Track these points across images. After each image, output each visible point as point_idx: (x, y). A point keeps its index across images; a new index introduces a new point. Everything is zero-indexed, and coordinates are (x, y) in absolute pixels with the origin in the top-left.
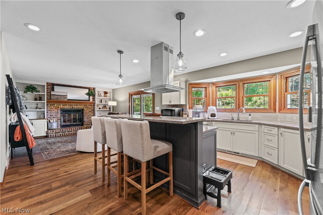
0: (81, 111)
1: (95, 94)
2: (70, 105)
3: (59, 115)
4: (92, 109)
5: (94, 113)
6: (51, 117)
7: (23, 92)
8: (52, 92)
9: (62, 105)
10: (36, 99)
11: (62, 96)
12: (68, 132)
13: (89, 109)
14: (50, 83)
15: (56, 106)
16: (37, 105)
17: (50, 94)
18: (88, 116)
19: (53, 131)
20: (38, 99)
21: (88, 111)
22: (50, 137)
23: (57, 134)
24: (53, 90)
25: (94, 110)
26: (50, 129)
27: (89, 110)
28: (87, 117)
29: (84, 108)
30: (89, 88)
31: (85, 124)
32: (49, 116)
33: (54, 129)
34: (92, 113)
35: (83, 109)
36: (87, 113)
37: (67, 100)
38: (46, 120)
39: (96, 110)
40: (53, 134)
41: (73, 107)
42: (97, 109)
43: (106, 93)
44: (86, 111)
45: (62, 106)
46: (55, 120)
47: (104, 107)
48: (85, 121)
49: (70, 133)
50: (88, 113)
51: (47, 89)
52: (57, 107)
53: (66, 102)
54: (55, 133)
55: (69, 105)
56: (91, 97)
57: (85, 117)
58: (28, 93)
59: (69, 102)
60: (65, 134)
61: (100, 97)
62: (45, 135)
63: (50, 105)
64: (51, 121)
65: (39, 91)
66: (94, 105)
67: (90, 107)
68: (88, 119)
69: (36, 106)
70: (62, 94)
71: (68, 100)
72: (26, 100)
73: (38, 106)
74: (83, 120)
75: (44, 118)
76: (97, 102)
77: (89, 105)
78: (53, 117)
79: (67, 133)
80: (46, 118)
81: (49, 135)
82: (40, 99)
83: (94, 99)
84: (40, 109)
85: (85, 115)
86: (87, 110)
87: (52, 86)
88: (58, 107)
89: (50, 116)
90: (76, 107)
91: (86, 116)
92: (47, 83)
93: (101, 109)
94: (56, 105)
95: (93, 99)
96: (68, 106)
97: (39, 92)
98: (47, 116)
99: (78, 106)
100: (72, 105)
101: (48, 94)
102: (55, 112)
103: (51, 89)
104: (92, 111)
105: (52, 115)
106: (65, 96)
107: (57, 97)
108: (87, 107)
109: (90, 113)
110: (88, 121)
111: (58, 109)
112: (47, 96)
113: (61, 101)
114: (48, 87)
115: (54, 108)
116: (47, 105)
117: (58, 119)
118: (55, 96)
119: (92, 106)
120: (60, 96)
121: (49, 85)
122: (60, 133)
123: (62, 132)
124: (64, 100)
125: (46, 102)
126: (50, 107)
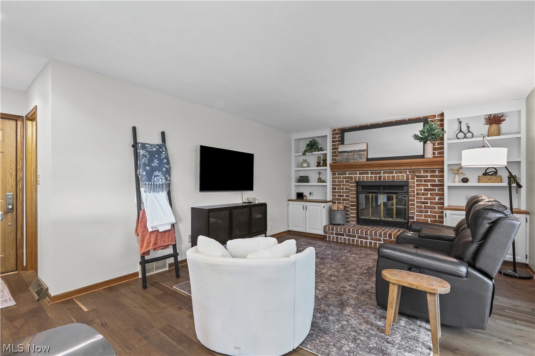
0: (405, 187)
1: (442, 133)
2: (375, 173)
3: (353, 196)
4: (434, 181)
5: (443, 195)
6: (340, 199)
7: (301, 154)
8: (340, 146)
9: (358, 172)
10: (319, 165)
11: (357, 151)
13: (425, 181)
14: (338, 130)
15: (347, 175)
16: (319, 173)
17: (338, 152)
18: (423, 203)
19: (333, 230)
20: (321, 164)
21: (423, 188)
22: (328, 239)
23: (339, 237)
24: (342, 142)
25: (441, 185)
26: (332, 224)
27: (427, 185)
28: (418, 207)
29: (408, 178)
30: (425, 120)
32: (337, 197)
33: (340, 225)
34: (437, 195)
35: (406, 183)
36: (418, 194)
37: (365, 160)
39: (447, 184)
40: (333, 235)
41: (380, 177)
43: (495, 120)
44: (415, 188)
45: (358, 176)
46: (341, 207)
47: (486, 174)
48: (413, 218)
50: (423, 194)
52: (349, 177)
53: (362, 166)
54: (336, 234)
55: (372, 173)
56: (429, 145)
57: (414, 205)
58: (307, 154)
59: (369, 166)
61: (466, 140)
62: (321, 232)
65: (321, 149)
66: (443, 170)
67: (429, 174)
68: (421, 212)
69: (318, 176)
70: (357, 148)
71: (368, 160)
72: (308, 166)
73: (321, 177)
74: (406, 213)
76: (449, 158)
77: (426, 171)
78: (343, 200)
81: (328, 235)
82: (324, 163)
83: (442, 148)
84: (323, 182)
85: (414, 200)
86: (418, 185)
87: (340, 134)
88: (352, 178)
89: (339, 196)
90: (386, 177)
91: (417, 202)
93: (472, 184)
94: (347, 173)
96: (370, 175)
97: (323, 151)
98: (333, 196)
99: (394, 175)
100: (380, 173)
101: (335, 152)
102: (346, 189)
103: (340, 141)
104: (437, 188)
105: (342, 194)
106: (363, 153)
107: (348, 157)
108: (418, 177)
109: (429, 196)
110: (423, 218)
111: (351, 183)
112: (333, 156)
113: (354, 163)
114: (335, 138)
115: (344, 180)
116: (334, 174)
117: (352, 205)
118: (344, 155)
119: (437, 174)
120: (352, 154)
121: (337, 134)
122: (345, 237)
123: (347, 235)
124: (360, 160)
125: (328, 168)
126: (338, 178)
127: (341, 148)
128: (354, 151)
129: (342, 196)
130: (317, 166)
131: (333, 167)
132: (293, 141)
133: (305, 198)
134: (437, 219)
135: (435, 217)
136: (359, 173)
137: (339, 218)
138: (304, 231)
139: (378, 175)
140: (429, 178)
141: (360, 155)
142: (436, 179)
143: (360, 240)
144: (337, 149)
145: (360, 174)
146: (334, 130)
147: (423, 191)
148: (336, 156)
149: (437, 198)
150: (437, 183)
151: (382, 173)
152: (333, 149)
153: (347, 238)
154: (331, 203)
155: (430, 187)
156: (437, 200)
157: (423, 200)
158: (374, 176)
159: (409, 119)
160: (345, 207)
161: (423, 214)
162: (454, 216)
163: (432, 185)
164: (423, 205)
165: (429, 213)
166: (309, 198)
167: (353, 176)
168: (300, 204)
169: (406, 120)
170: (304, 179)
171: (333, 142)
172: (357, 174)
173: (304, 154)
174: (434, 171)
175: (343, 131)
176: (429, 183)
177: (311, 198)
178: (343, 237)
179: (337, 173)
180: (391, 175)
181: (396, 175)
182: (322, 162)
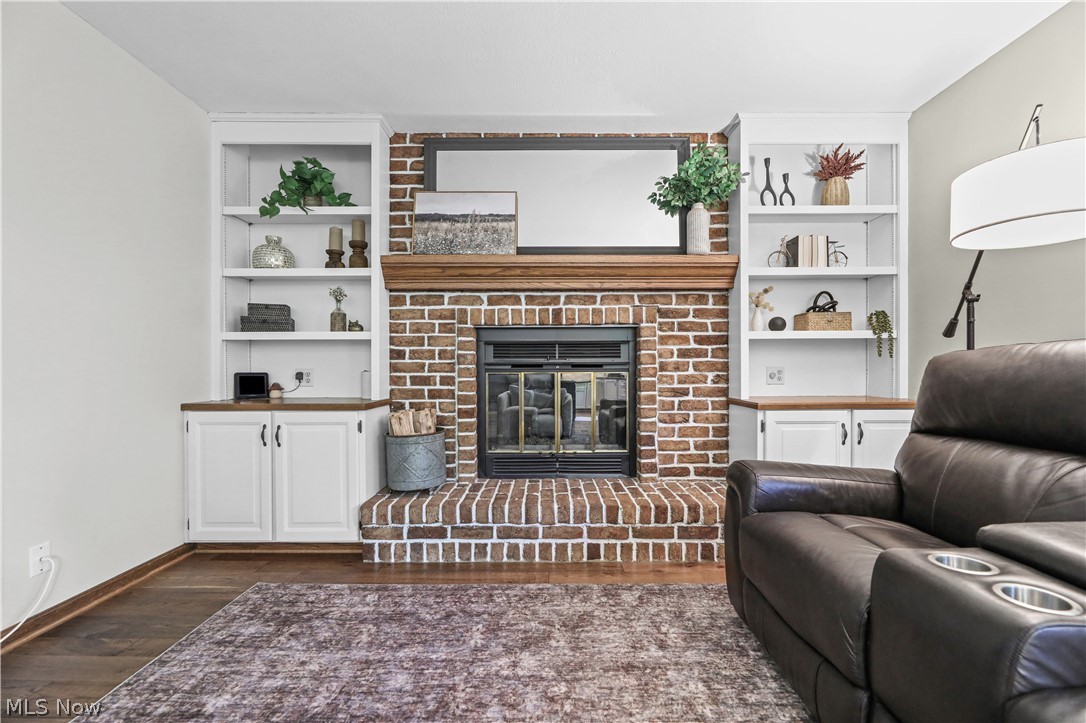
0: (623, 348)
1: (735, 179)
2: (542, 301)
3: (464, 381)
4: (703, 327)
5: (726, 367)
6: (419, 394)
7: (254, 210)
8: (419, 196)
9: (484, 296)
10: (335, 262)
11: (483, 218)
12: (505, 533)
13: (682, 327)
14: (414, 138)
15: (446, 306)
16: (338, 296)
17: (411, 217)
18: (676, 392)
20: (346, 254)
21: (675, 348)
22: (377, 560)
23: (425, 542)
24: (427, 181)
25: (725, 340)
26: (395, 493)
27: (686, 340)
28: (663, 406)
29: (637, 318)
30: (682, 145)
31: (652, 468)
32: (409, 386)
33: (425, 492)
34: (711, 367)
35: (636, 331)
36: (663, 367)
37: (513, 251)
39: (746, 335)
40: (399, 536)
41: (557, 313)
42: (749, 326)
43: (835, 167)
44: (658, 349)
45: (485, 307)
46: (427, 421)
47: (815, 308)
48: (650, 440)
49: (521, 543)
50: (677, 367)
51: (392, 177)
52: (451, 313)
53: (505, 270)
54: (413, 533)
55: (530, 300)
56: (701, 216)
57: (652, 399)
58: (285, 210)
63: (413, 300)
66: (724, 296)
67: (692, 308)
68: (672, 419)
69: (332, 307)
70: (484, 207)
71: (521, 251)
72: (286, 264)
73: (345, 308)
74: (635, 426)
76: (755, 256)
77: (684, 298)
78: (433, 394)
79: (495, 540)
81: (377, 542)
82: (357, 255)
83: (726, 233)
84: (352, 326)
85: (652, 386)
86: (663, 340)
87: (422, 154)
88: (463, 316)
89: (414, 380)
91: (662, 392)
93: (788, 333)
94: (448, 295)
95: (714, 233)
96: (523, 307)
97: (352, 204)
98: (394, 381)
99: (597, 306)
100: (556, 300)
101: (401, 220)
102: (442, 354)
103: (420, 180)
104: (709, 348)
105: (426, 374)
106: (505, 225)
107: (450, 236)
108: (663, 314)
109: (691, 371)
110: (676, 439)
111: (461, 332)
112: (392, 233)
113: (475, 259)
114: (403, 166)
115: (437, 322)
116: (395, 301)
117: (462, 413)
118: (436, 229)
119: (710, 306)
120: (468, 225)
121: (407, 152)
122: (448, 540)
123: (458, 532)
124: (495, 250)
125: (375, 271)
126: (412, 314)
127: (424, 204)
128: (475, 218)
129: (426, 381)
130: (328, 265)
131: (393, 272)
132: (216, 154)
133: (274, 394)
134: (711, 438)
135: (705, 432)
136: (489, 298)
137: (420, 465)
138: (269, 539)
139: (551, 308)
140: (690, 318)
141: (495, 231)
142: (708, 322)
143: (506, 542)
144: (411, 207)
145: (490, 304)
146: (397, 137)
147: (675, 359)
148: (408, 233)
149: (711, 376)
150: (711, 333)
151: (562, 299)
152: (393, 207)
153: (457, 541)
154: (385, 411)
155: (693, 345)
156: (709, 384)
157: (676, 385)
158: (537, 308)
159: (638, 136)
160: (440, 421)
161: (677, 426)
162: (785, 428)
163: (699, 340)
164: (676, 400)
165: (691, 424)
166: (293, 392)
167: (469, 308)
168: (253, 419)
169: (629, 136)
170: (266, 318)
171: (394, 180)
172: (479, 300)
173: (269, 210)
174: (702, 299)
175: (430, 145)
176: (691, 334)
177: (304, 393)
178: (439, 542)
179: (408, 295)
180: (590, 307)
181: (603, 308)
182: (348, 252)
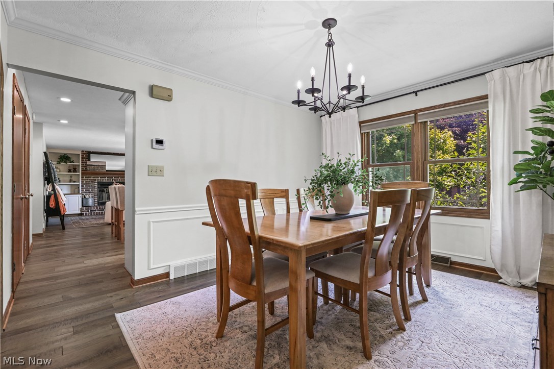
2: (110, 178)
3: (96, 190)
6: (87, 192)
7: (56, 163)
8: (88, 161)
9: (99, 177)
10: (70, 171)
14: (86, 151)
15: (92, 178)
16: (71, 177)
17: (86, 164)
19: (88, 209)
20: (72, 170)
22: (84, 215)
23: (93, 212)
24: (89, 159)
26: (85, 206)
32: (84, 191)
37: (105, 171)
38: (81, 195)
40: (89, 211)
41: (113, 180)
45: (99, 179)
46: (90, 196)
51: (82, 158)
52: (93, 180)
53: (104, 174)
58: (61, 163)
59: (108, 174)
60: (102, 212)
62: (80, 212)
63: (86, 177)
64: (86, 197)
65: (73, 162)
70: (100, 164)
71: (107, 171)
72: (60, 172)
75: (79, 193)
78: (89, 192)
80: (80, 193)
81: (84, 213)
82: (75, 170)
84: (74, 182)
87: (88, 154)
88: (95, 180)
90: (116, 180)
92: (82, 151)
96: (107, 179)
98: (82, 190)
102: (91, 186)
103: (87, 158)
106: (104, 167)
107: (94, 168)
111: (95, 183)
113: (98, 172)
114: (84, 156)
115: (90, 181)
116: (82, 177)
117: (95, 195)
118: (91, 167)
120: (97, 167)
121: (85, 154)
123: (98, 210)
124: (102, 171)
125: (80, 173)
126: (85, 180)
127: (88, 163)
128: (98, 165)
129: (88, 190)
130: (69, 172)
141: (102, 168)
151: (113, 178)
152: (83, 163)
175: (90, 153)
